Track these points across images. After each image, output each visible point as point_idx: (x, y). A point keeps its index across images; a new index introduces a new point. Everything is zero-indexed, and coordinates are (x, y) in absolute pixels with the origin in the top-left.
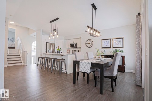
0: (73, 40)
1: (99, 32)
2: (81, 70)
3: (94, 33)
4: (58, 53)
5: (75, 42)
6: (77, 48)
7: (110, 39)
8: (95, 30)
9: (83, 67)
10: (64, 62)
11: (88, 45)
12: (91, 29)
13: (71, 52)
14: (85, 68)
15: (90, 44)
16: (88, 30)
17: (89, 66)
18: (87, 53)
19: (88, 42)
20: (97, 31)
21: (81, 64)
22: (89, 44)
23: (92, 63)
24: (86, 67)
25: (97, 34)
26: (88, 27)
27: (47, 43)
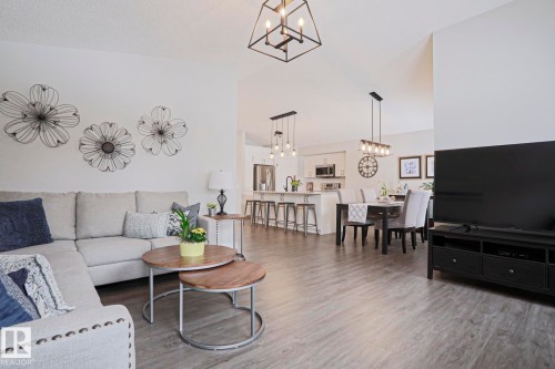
0: (325, 156)
1: (388, 147)
2: (351, 219)
3: (376, 150)
4: (293, 190)
5: (329, 163)
6: (334, 177)
7: (420, 157)
8: (377, 145)
9: (354, 213)
10: (314, 209)
11: (365, 170)
12: (370, 143)
13: (317, 188)
14: (358, 215)
15: (370, 169)
16: (363, 147)
17: (365, 211)
18: (362, 191)
19: (365, 164)
20: (383, 146)
21: (350, 209)
22: (367, 168)
23: (370, 208)
24: (360, 214)
25: (383, 151)
26: (364, 141)
27: (255, 166)
